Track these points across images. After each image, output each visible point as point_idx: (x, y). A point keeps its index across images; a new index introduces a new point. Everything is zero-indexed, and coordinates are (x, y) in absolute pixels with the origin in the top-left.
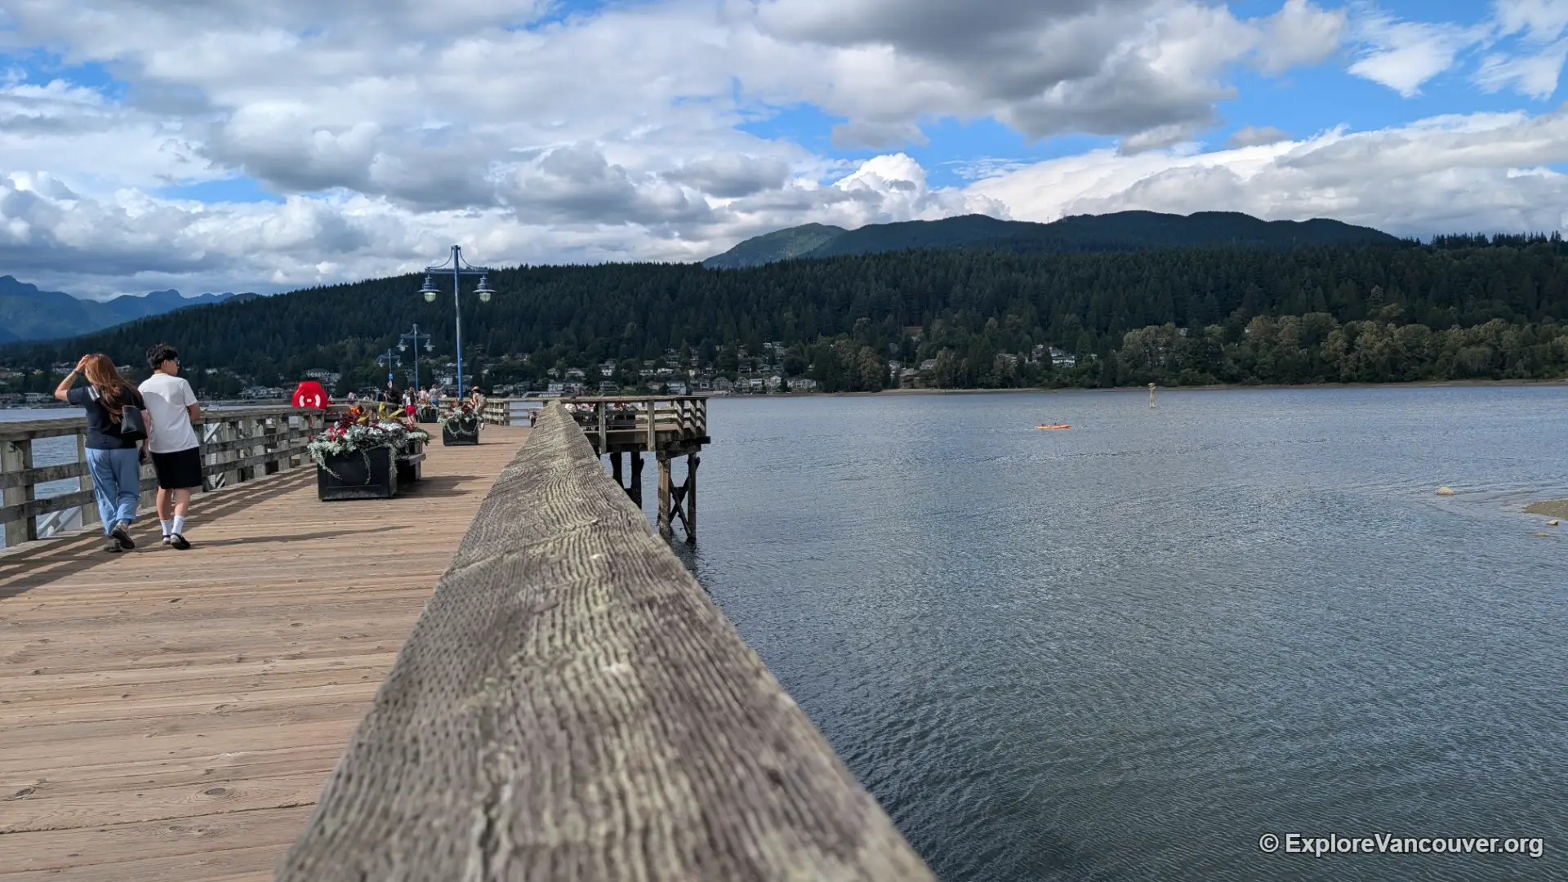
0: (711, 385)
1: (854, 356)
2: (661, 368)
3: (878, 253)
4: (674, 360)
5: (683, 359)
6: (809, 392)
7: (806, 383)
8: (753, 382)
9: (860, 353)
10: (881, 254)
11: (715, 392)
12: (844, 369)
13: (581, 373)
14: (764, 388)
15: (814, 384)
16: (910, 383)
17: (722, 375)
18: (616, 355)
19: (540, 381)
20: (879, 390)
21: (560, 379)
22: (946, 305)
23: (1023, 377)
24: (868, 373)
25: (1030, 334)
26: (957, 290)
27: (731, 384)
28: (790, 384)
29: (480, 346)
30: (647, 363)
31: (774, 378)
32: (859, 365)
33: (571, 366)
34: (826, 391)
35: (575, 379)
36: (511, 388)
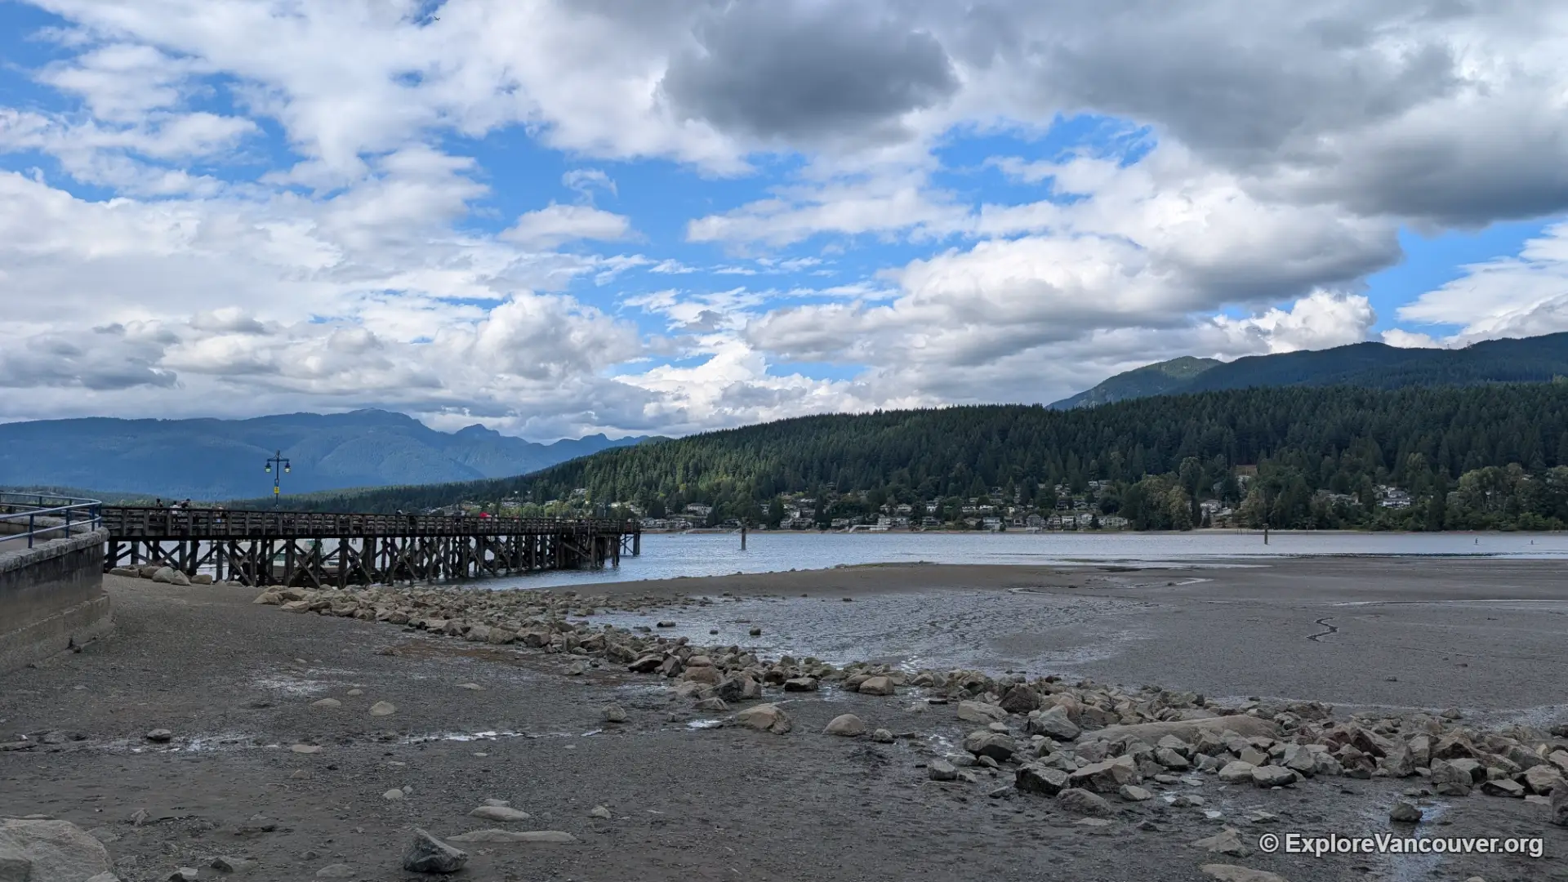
0: (1025, 522)
1: (1164, 495)
2: (982, 505)
3: (1217, 392)
4: (998, 497)
5: (1006, 497)
6: (1119, 529)
7: (1116, 520)
8: (1065, 520)
9: (1171, 492)
10: (1220, 392)
11: (1027, 529)
12: (1154, 508)
13: (909, 508)
14: (1075, 525)
15: (1126, 522)
16: (1222, 523)
17: (1037, 513)
18: (945, 493)
19: (871, 516)
20: (1189, 529)
21: (891, 514)
22: (1285, 444)
23: (1341, 518)
24: (1177, 512)
25: (1372, 473)
26: (1295, 428)
27: (1043, 521)
28: (1101, 522)
29: (831, 484)
30: (972, 500)
31: (1085, 516)
32: (1169, 504)
33: (900, 502)
34: (1137, 530)
35: (902, 514)
36: (847, 521)
